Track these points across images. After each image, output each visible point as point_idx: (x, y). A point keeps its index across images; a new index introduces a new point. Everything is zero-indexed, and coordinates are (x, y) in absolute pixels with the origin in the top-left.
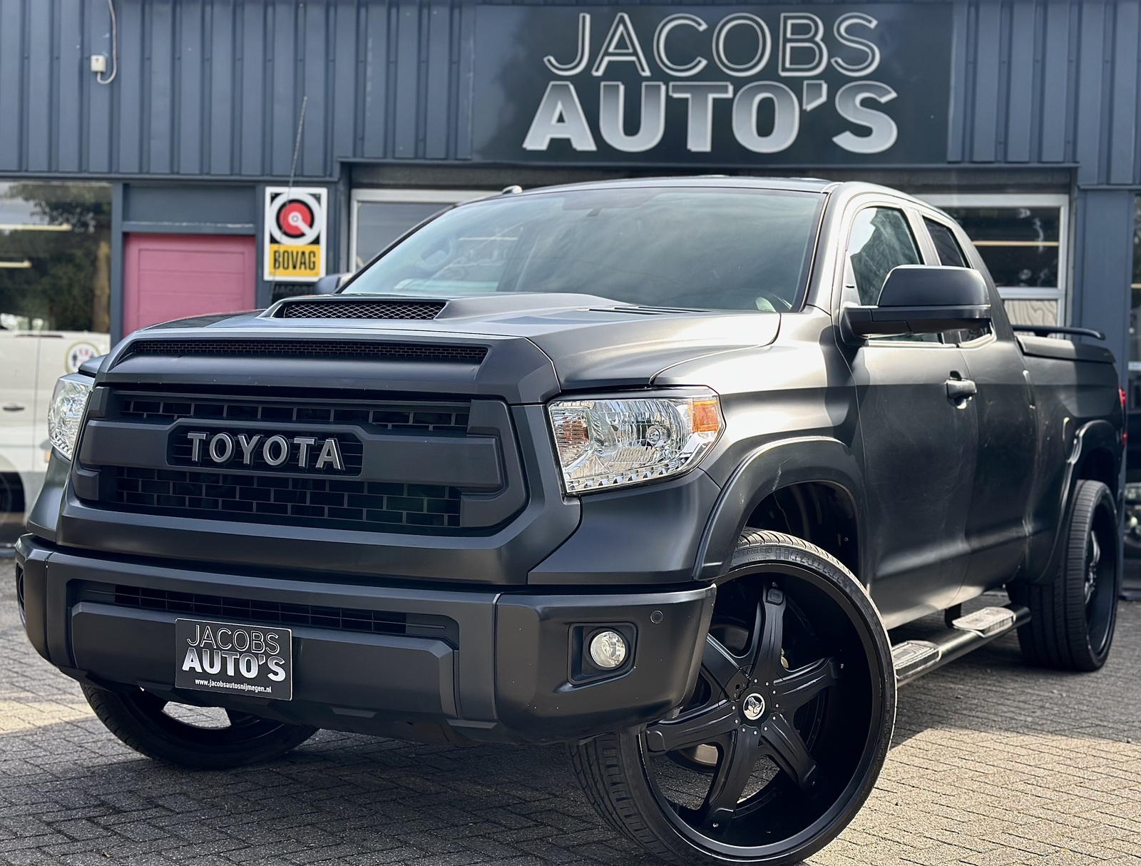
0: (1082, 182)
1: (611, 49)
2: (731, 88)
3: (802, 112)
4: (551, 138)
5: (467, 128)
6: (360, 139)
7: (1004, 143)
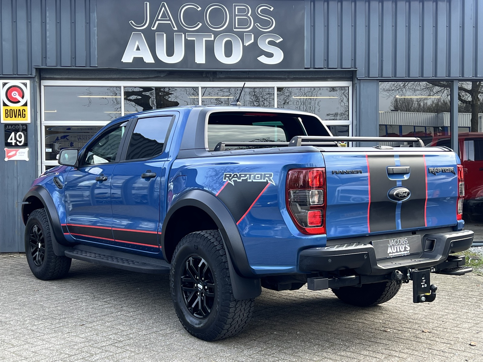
0: (359, 76)
1: (159, 18)
2: (213, 36)
3: (244, 46)
4: (134, 58)
5: (95, 52)
6: (44, 58)
7: (327, 60)
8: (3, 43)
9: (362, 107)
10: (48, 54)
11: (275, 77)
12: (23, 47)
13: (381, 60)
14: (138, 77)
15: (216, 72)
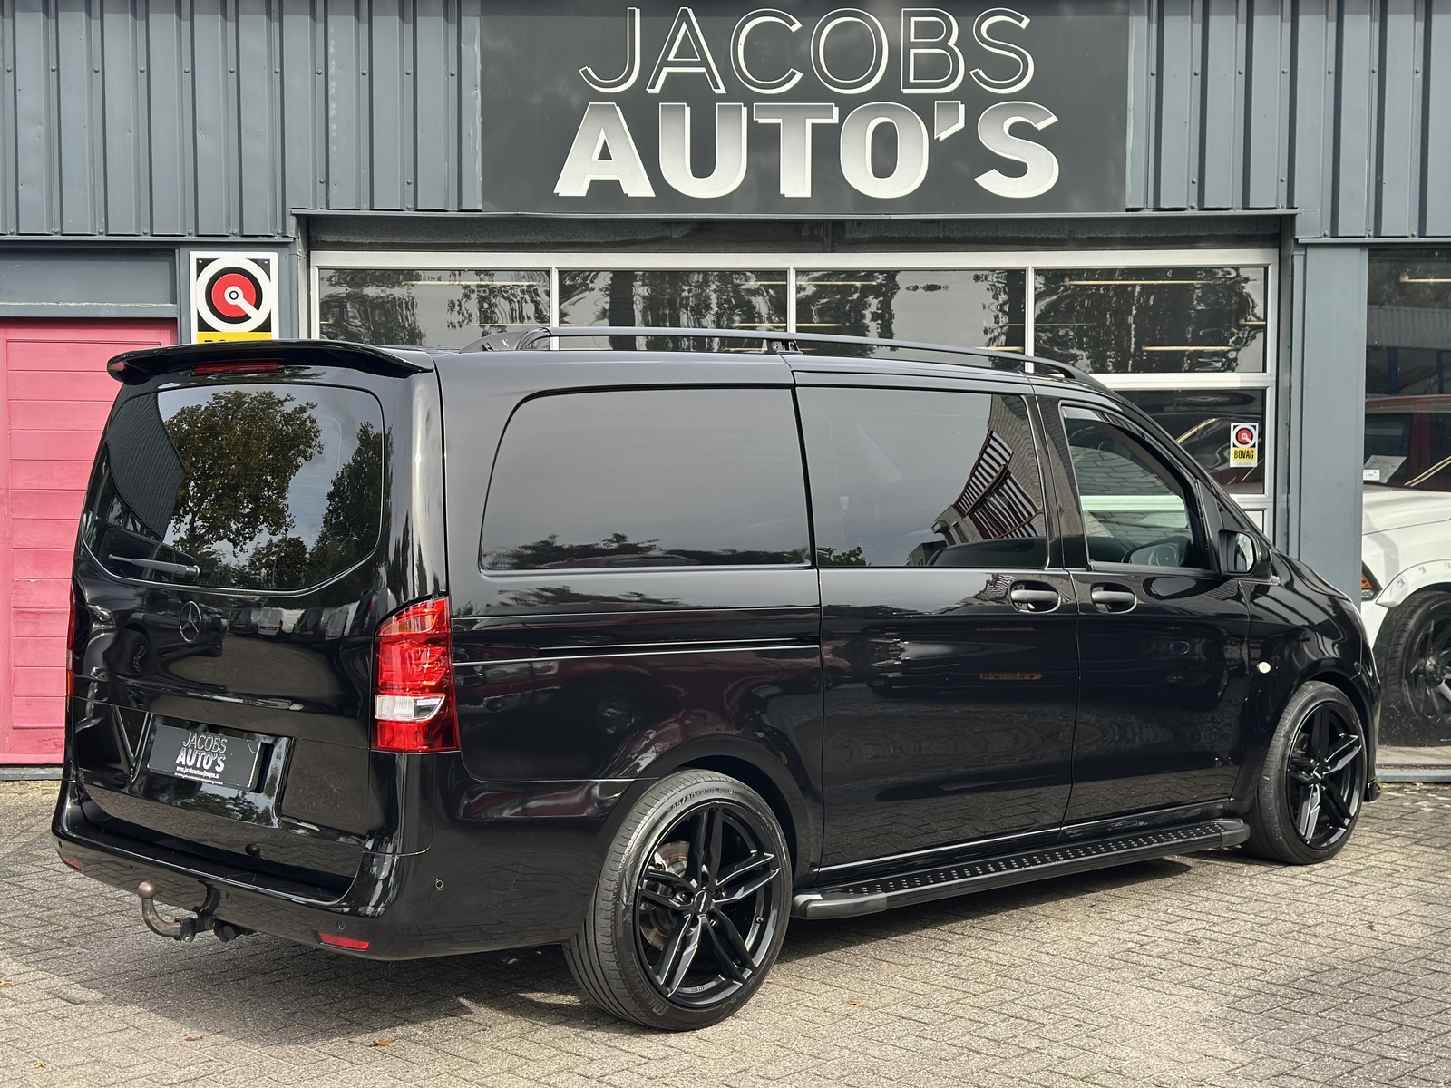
0: (1302, 234)
1: (671, 58)
2: (836, 110)
3: (933, 143)
4: (592, 181)
5: (474, 166)
6: (322, 183)
7: (1200, 184)
8: (199, 136)
9: (1310, 330)
10: (335, 172)
11: (1032, 235)
12: (259, 149)
13: (1376, 181)
14: (601, 241)
15: (841, 223)
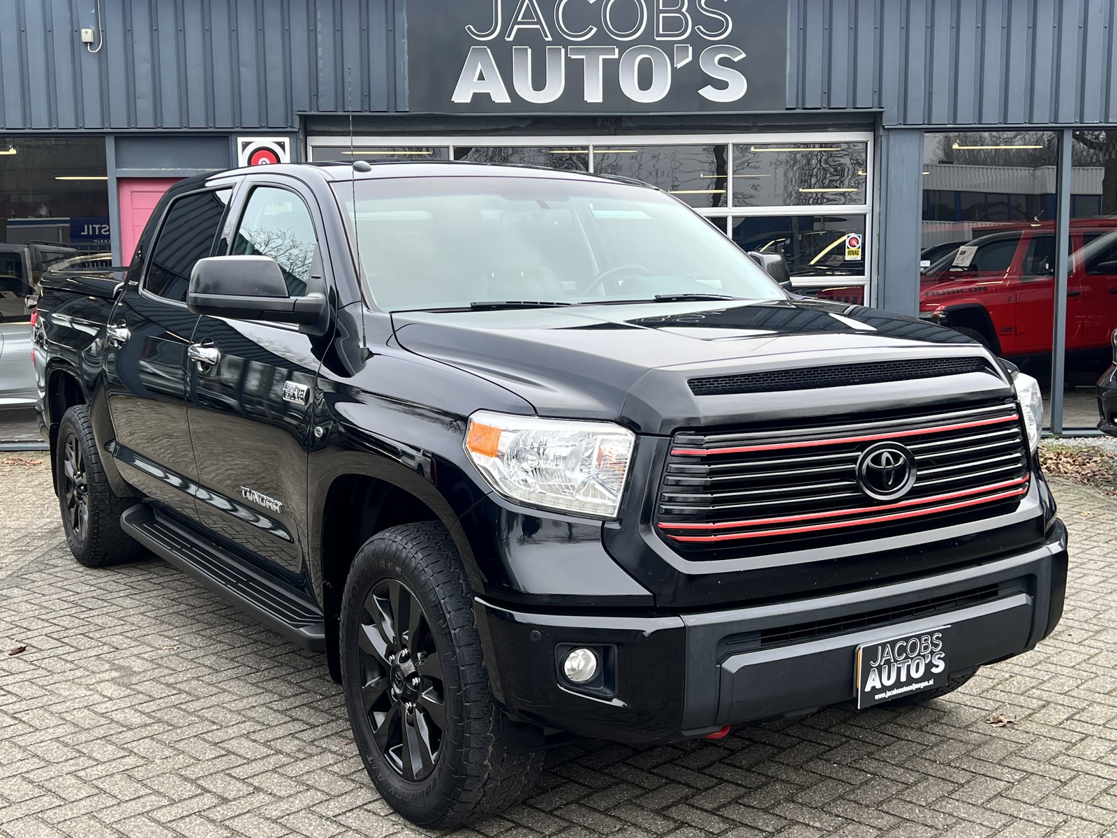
0: (886, 123)
1: (519, 19)
2: (617, 50)
3: (673, 69)
4: (474, 94)
5: (404, 85)
6: (314, 96)
7: (828, 94)
8: (242, 69)
9: (891, 180)
10: (321, 88)
11: (732, 124)
12: (275, 77)
13: (929, 92)
15: (621, 117)
